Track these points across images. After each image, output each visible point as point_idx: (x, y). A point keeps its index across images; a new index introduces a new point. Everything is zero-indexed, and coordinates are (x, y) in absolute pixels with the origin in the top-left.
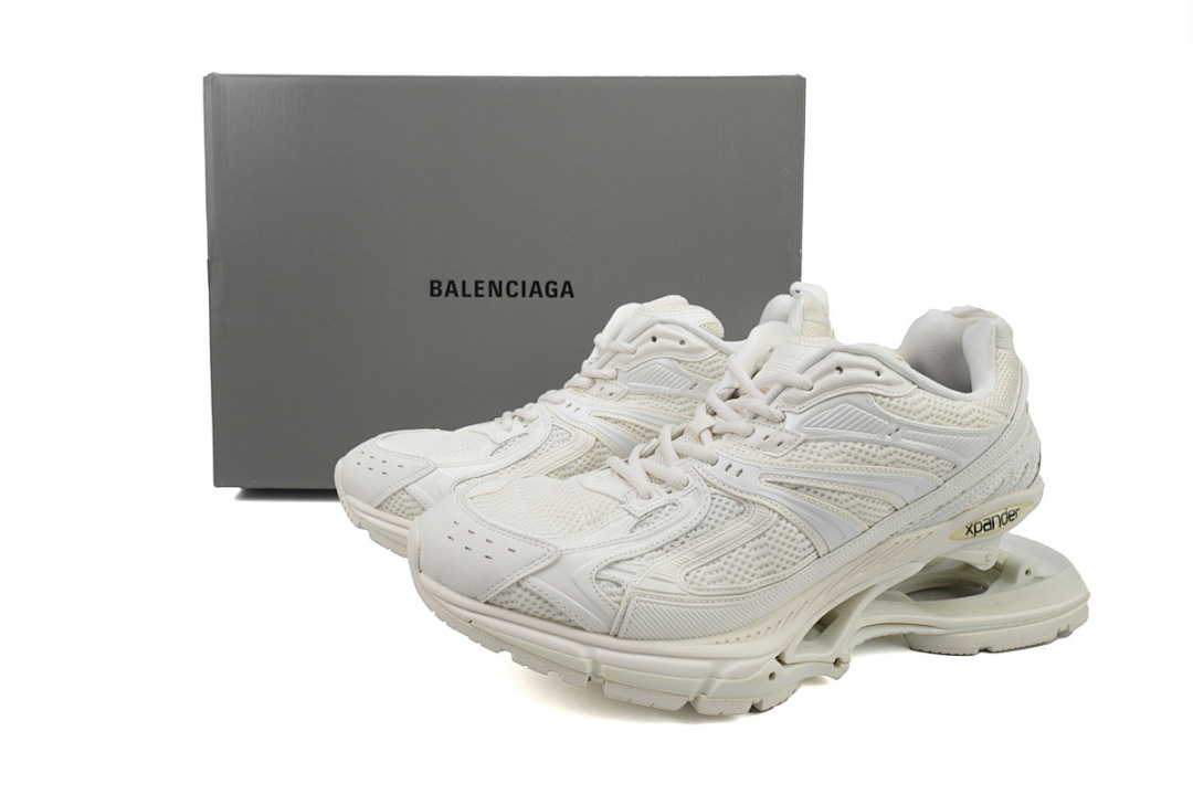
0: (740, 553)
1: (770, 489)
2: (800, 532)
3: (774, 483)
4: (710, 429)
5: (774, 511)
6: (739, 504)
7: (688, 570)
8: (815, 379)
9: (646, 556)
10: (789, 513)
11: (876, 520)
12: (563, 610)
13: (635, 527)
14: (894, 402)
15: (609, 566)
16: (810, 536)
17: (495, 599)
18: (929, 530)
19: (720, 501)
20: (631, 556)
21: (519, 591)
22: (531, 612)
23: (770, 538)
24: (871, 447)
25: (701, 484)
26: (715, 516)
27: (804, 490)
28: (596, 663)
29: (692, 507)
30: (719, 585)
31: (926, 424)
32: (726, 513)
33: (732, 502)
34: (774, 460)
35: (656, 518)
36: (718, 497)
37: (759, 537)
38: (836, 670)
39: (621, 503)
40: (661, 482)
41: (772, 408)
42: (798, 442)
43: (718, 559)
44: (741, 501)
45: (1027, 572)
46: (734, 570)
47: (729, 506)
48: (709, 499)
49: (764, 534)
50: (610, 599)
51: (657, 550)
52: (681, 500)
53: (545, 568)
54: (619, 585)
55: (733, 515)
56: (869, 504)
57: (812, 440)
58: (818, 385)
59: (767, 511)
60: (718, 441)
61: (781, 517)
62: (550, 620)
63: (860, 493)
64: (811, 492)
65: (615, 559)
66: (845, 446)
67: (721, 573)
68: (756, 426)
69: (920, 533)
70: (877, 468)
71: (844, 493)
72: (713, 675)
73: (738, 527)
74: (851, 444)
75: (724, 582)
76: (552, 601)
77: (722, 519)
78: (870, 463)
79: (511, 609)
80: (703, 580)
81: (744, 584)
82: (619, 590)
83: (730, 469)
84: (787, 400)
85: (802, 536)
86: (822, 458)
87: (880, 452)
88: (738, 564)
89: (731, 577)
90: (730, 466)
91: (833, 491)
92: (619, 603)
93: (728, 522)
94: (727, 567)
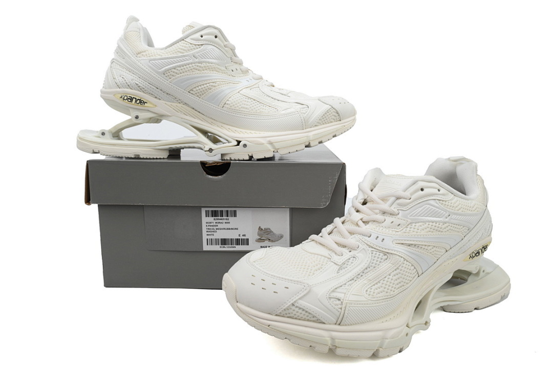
0: (388, 278)
1: (398, 247)
2: (412, 265)
3: (399, 244)
4: (361, 219)
5: (401, 257)
6: (385, 255)
7: (366, 289)
8: (412, 194)
9: (347, 284)
10: (408, 257)
11: (440, 256)
12: (315, 315)
13: (339, 270)
14: (447, 203)
15: (333, 291)
16: (416, 267)
17: (280, 313)
18: (456, 258)
19: (376, 254)
20: (340, 285)
21: (293, 308)
22: (299, 318)
23: (401, 270)
24: (439, 224)
25: (365, 247)
26: (375, 262)
27: (413, 245)
28: (333, 339)
29: (363, 258)
30: (381, 295)
31: (460, 211)
32: (379, 260)
33: (382, 254)
34: (397, 233)
35: (347, 264)
36: (374, 252)
37: (396, 270)
38: (426, 327)
39: (329, 258)
40: (344, 246)
41: (392, 208)
42: (407, 224)
43: (379, 282)
44: (385, 254)
45: (483, 271)
46: (387, 287)
47: (380, 256)
48: (371, 254)
49: (398, 268)
50: (336, 307)
51: (351, 280)
52: (357, 255)
53: (304, 295)
54: (339, 300)
55: (382, 261)
56: (439, 250)
57: (413, 223)
58: (413, 197)
59: (398, 257)
60: (368, 226)
61: (405, 259)
62: (308, 320)
63: (435, 245)
64: (416, 247)
65: (335, 287)
66: (429, 225)
67: (382, 289)
68: (385, 217)
69: (452, 260)
70: (442, 233)
71: (429, 246)
72: (384, 338)
73: (386, 266)
74: (431, 223)
75: (383, 292)
76: (310, 311)
77: (378, 263)
78: (439, 231)
79: (288, 317)
80: (374, 293)
81: (392, 293)
82: (339, 302)
83: (378, 239)
84: (399, 205)
85: (413, 268)
86: (419, 231)
87: (443, 226)
88: (388, 283)
89: (386, 290)
90: (378, 237)
91: (425, 246)
92: (341, 309)
93: (381, 264)
94: (384, 285)
